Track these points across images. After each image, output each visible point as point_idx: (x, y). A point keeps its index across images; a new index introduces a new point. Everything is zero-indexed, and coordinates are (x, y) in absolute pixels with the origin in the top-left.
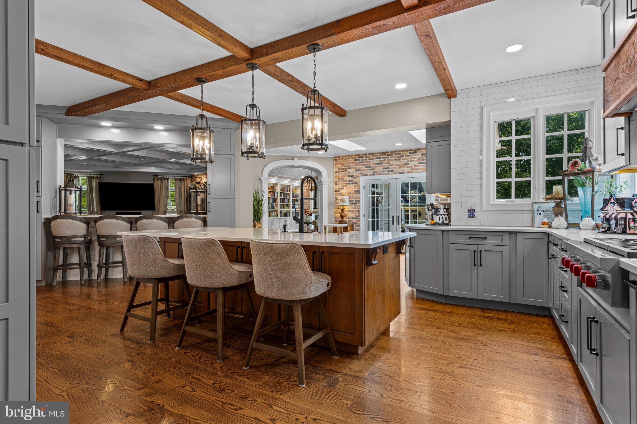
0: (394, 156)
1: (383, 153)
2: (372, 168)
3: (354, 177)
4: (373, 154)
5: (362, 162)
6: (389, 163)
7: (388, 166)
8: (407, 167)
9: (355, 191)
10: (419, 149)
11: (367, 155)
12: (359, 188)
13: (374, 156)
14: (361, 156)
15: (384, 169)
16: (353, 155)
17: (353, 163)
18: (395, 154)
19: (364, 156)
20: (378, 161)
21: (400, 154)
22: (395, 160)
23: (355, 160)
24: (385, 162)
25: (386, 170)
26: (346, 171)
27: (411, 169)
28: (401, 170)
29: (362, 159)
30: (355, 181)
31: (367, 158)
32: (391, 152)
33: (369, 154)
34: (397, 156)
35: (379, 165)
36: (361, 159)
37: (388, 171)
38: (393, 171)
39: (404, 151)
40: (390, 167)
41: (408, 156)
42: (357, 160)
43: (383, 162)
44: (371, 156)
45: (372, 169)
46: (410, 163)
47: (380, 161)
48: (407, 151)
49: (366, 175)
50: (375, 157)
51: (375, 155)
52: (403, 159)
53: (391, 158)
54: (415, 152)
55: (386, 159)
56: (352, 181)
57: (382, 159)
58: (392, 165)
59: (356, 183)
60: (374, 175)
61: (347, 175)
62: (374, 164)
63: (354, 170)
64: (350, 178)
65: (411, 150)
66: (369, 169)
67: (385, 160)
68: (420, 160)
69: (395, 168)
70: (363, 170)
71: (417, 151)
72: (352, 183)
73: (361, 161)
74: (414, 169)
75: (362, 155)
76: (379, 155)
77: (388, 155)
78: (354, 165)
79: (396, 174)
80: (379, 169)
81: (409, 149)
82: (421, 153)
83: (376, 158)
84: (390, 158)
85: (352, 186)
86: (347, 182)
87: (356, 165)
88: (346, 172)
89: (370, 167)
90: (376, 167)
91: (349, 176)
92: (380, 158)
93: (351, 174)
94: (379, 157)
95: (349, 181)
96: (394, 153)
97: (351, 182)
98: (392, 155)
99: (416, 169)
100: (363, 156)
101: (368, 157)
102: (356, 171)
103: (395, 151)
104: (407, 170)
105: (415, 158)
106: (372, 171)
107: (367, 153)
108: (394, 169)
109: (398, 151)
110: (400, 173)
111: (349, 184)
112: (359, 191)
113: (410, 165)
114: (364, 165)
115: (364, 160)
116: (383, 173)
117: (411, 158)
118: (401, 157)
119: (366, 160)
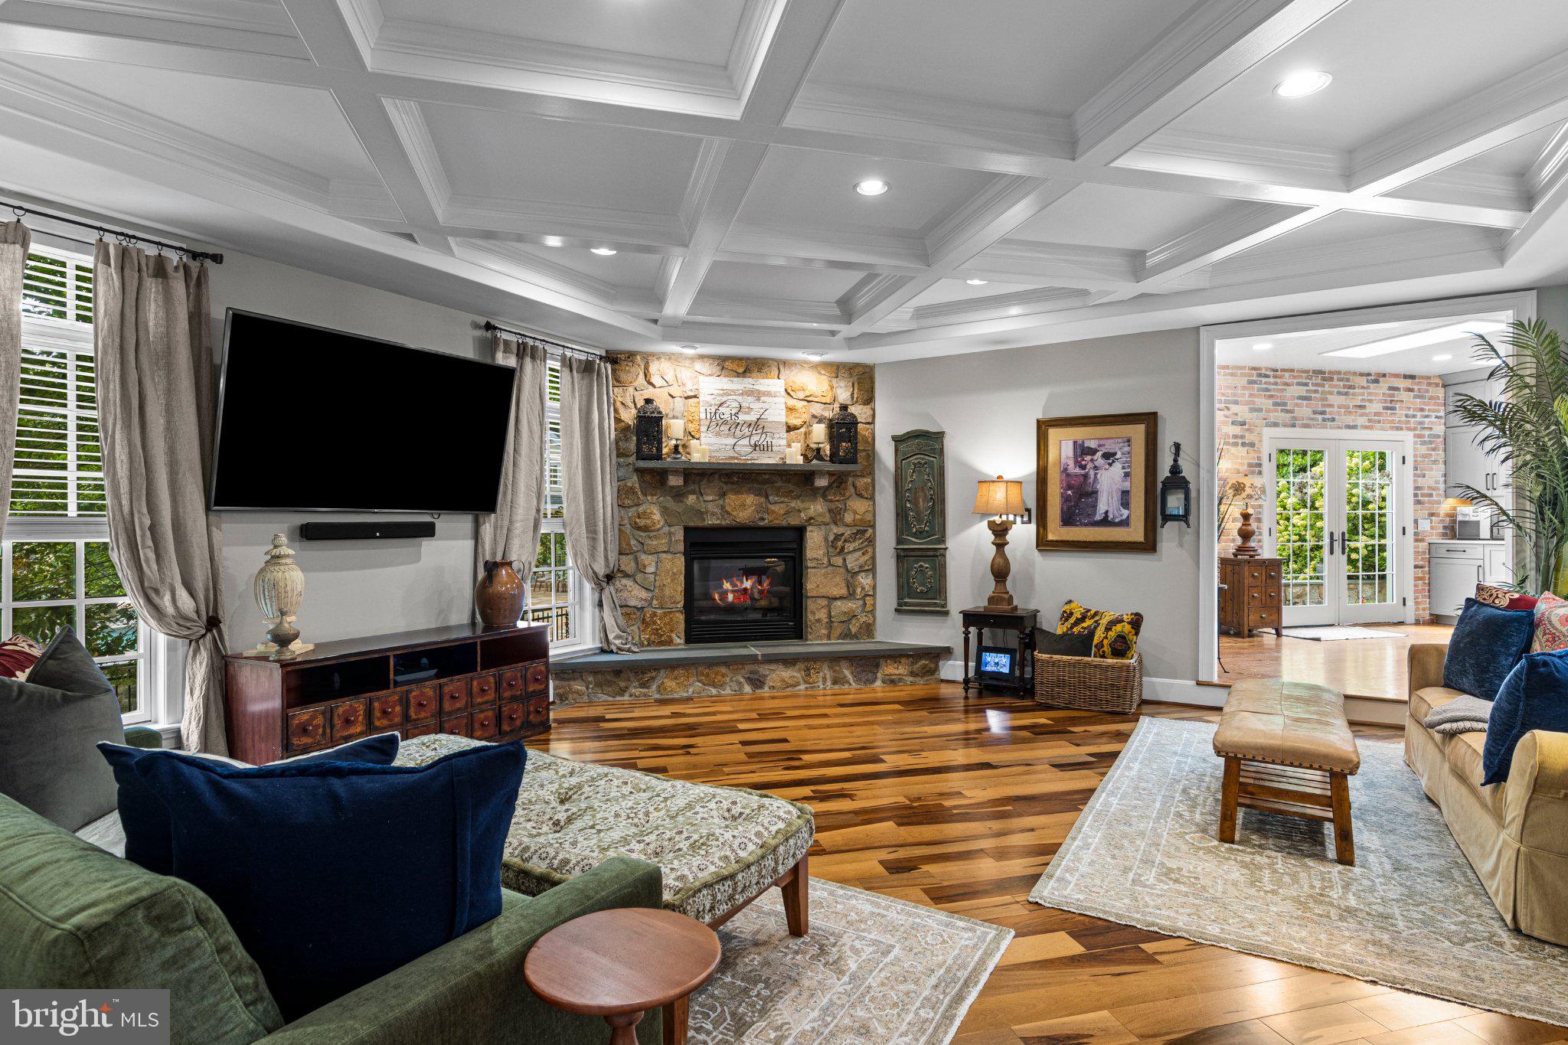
0: (1335, 382)
1: (1314, 372)
2: (1288, 408)
3: (1247, 427)
4: (1292, 371)
5: (1267, 390)
6: (1326, 400)
7: (1323, 406)
8: (1362, 415)
9: (1250, 465)
10: (1384, 375)
11: (1277, 371)
12: (1259, 458)
13: (1294, 377)
14: (1263, 372)
15: (1315, 413)
16: (1244, 368)
17: (1244, 388)
18: (1340, 380)
19: (1272, 373)
20: (1302, 391)
21: (1348, 380)
22: (1339, 393)
23: (1251, 382)
24: (1317, 395)
25: (1320, 417)
26: (1228, 409)
27: (1370, 421)
28: (1349, 420)
29: (1267, 380)
30: (1249, 438)
31: (1278, 380)
32: (1330, 372)
33: (1283, 370)
34: (1341, 383)
35: (1305, 402)
36: (1264, 380)
37: (1324, 420)
38: (1333, 420)
39: (1355, 374)
40: (1328, 410)
41: (1363, 388)
42: (1255, 382)
43: (1313, 395)
44: (1287, 375)
45: (1288, 411)
46: (1367, 404)
47: (1307, 391)
48: (1362, 375)
49: (1275, 425)
50: (1295, 381)
51: (1295, 374)
52: (1354, 394)
53: (1330, 386)
54: (1377, 381)
55: (1320, 389)
56: (1242, 437)
57: (1311, 388)
58: (1331, 406)
59: (1252, 445)
60: (1294, 426)
61: (1230, 420)
62: (1293, 398)
63: (1246, 408)
64: (1237, 430)
65: (1369, 375)
66: (1282, 411)
67: (1316, 392)
68: (1386, 401)
69: (1339, 413)
70: (1268, 411)
71: (1381, 379)
72: (1243, 444)
73: (1264, 386)
74: (1375, 421)
75: (1267, 369)
76: (1304, 375)
77: (1324, 379)
78: (1247, 393)
79: (1339, 428)
80: (1304, 411)
81: (1367, 372)
82: (1387, 385)
83: (1299, 384)
84: (1327, 388)
85: (1242, 451)
86: (1232, 441)
87: (1251, 395)
88: (1226, 412)
89: (1285, 404)
90: (1297, 405)
91: (1233, 423)
92: (1306, 385)
93: (1239, 419)
94: (1304, 381)
95: (1235, 437)
96: (1335, 377)
97: (1240, 441)
98: (1332, 379)
99: (1379, 422)
100: (1268, 373)
101: (1281, 377)
102: (1252, 410)
103: (1339, 373)
104: (1362, 421)
105: (1376, 394)
106: (1289, 415)
107: (1279, 367)
108: (1337, 417)
109: (1345, 373)
110: (1349, 427)
111: (1236, 444)
112: (1260, 465)
113: (1367, 411)
114: (1271, 396)
115: (1270, 383)
116: (1311, 422)
117: (1369, 394)
118: (1350, 387)
119: (1276, 384)
